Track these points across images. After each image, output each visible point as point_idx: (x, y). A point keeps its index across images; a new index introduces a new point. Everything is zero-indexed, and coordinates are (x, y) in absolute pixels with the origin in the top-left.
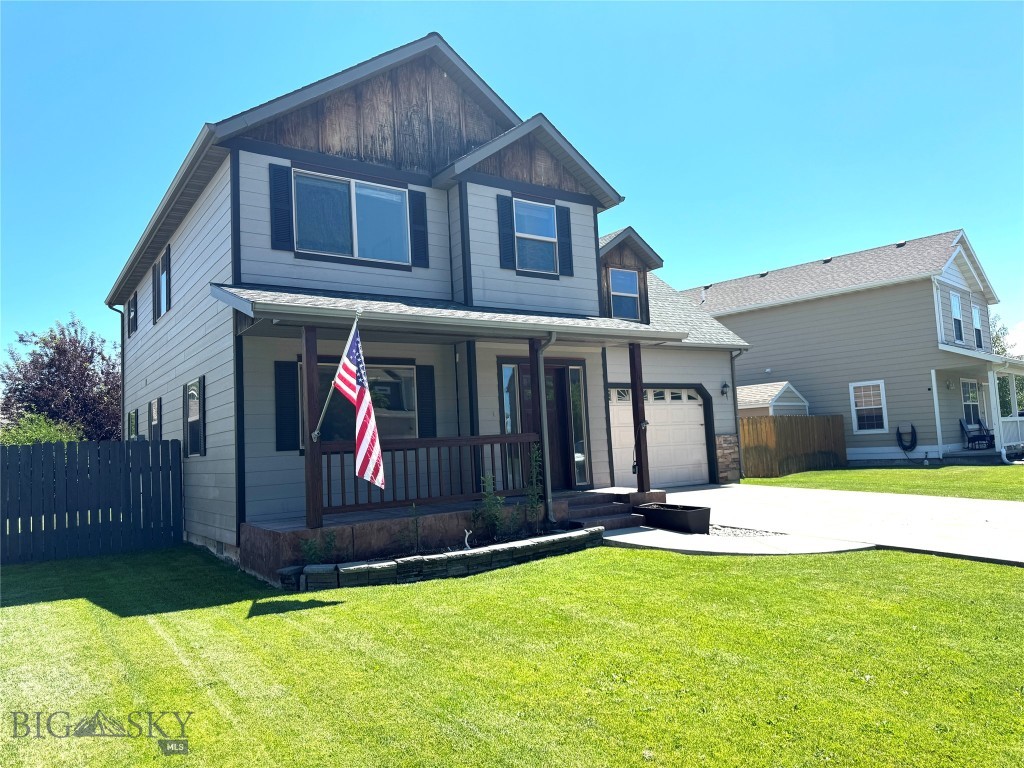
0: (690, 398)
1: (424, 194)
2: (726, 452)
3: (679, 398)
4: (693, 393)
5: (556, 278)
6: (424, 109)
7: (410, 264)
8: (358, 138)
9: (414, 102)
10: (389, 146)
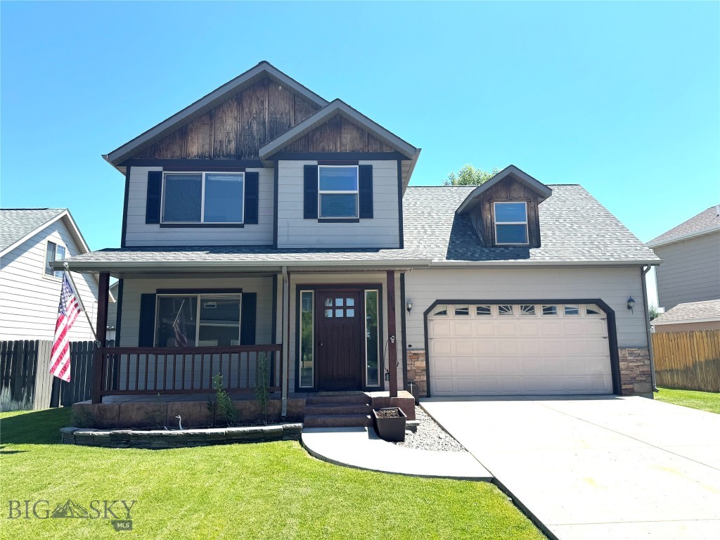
0: (589, 312)
1: (257, 173)
2: (631, 364)
3: (576, 312)
4: (593, 307)
5: (357, 221)
6: (262, 115)
7: (243, 222)
8: (210, 144)
9: (254, 112)
10: (233, 145)
